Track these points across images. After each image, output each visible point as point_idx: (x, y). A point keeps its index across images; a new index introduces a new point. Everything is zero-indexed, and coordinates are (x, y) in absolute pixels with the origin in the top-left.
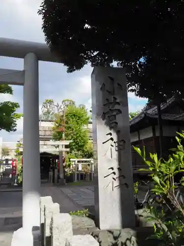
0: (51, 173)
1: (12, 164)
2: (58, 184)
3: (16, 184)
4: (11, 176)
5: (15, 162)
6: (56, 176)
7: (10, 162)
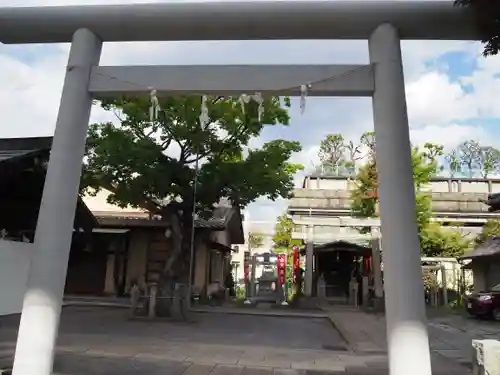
0: (354, 285)
1: (278, 263)
2: (371, 308)
3: (285, 303)
4: (273, 285)
5: (282, 260)
6: (365, 292)
7: (273, 259)
